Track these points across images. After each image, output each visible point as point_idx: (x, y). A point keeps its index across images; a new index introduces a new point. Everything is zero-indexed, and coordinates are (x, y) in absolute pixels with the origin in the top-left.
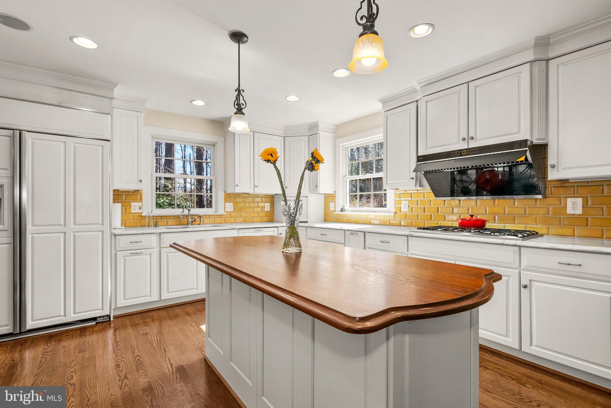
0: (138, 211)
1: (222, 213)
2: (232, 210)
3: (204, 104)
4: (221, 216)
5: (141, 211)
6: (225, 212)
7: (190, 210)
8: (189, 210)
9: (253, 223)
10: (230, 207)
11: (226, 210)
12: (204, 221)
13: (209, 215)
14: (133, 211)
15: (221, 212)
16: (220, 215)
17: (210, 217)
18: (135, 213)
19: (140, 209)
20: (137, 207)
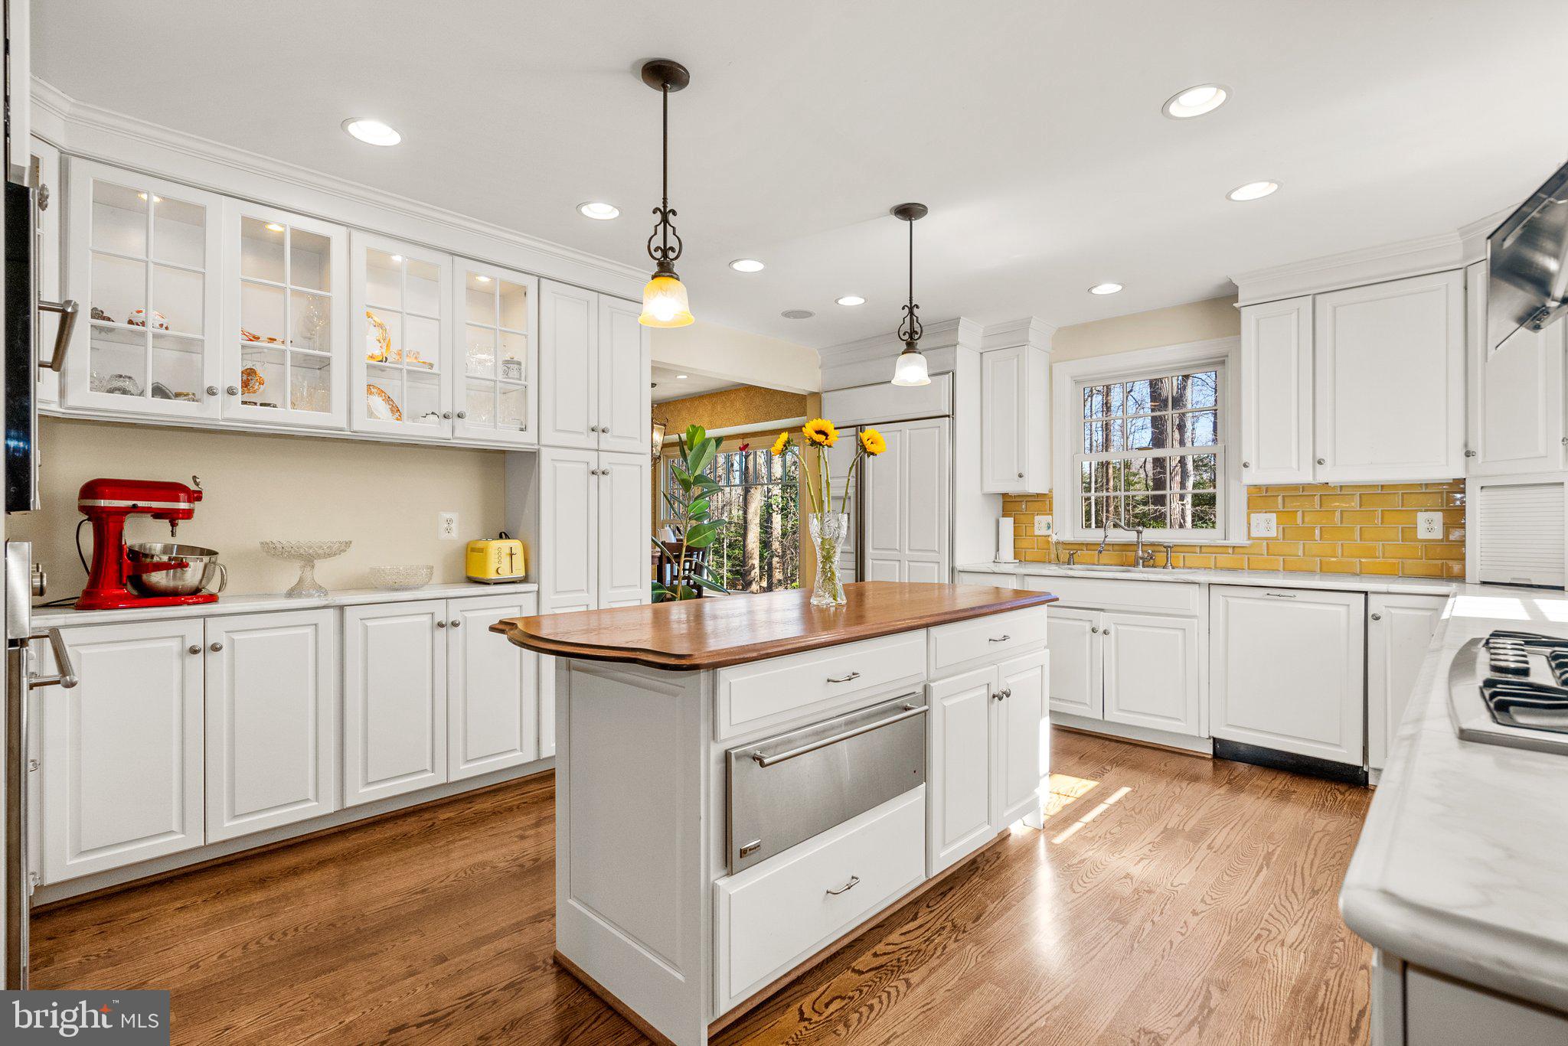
0: (1044, 532)
1: (1241, 542)
2: (1273, 533)
3: (1120, 288)
4: (1236, 550)
5: (1049, 532)
6: (1249, 537)
7: (1141, 533)
8: (1139, 532)
9: (1358, 578)
10: (1266, 525)
11: (1253, 534)
12: (1186, 559)
13: (1201, 547)
14: (1037, 532)
15: (1238, 538)
16: (1234, 547)
17: (1204, 550)
18: (1040, 536)
19: (1049, 528)
20: (1044, 525)
